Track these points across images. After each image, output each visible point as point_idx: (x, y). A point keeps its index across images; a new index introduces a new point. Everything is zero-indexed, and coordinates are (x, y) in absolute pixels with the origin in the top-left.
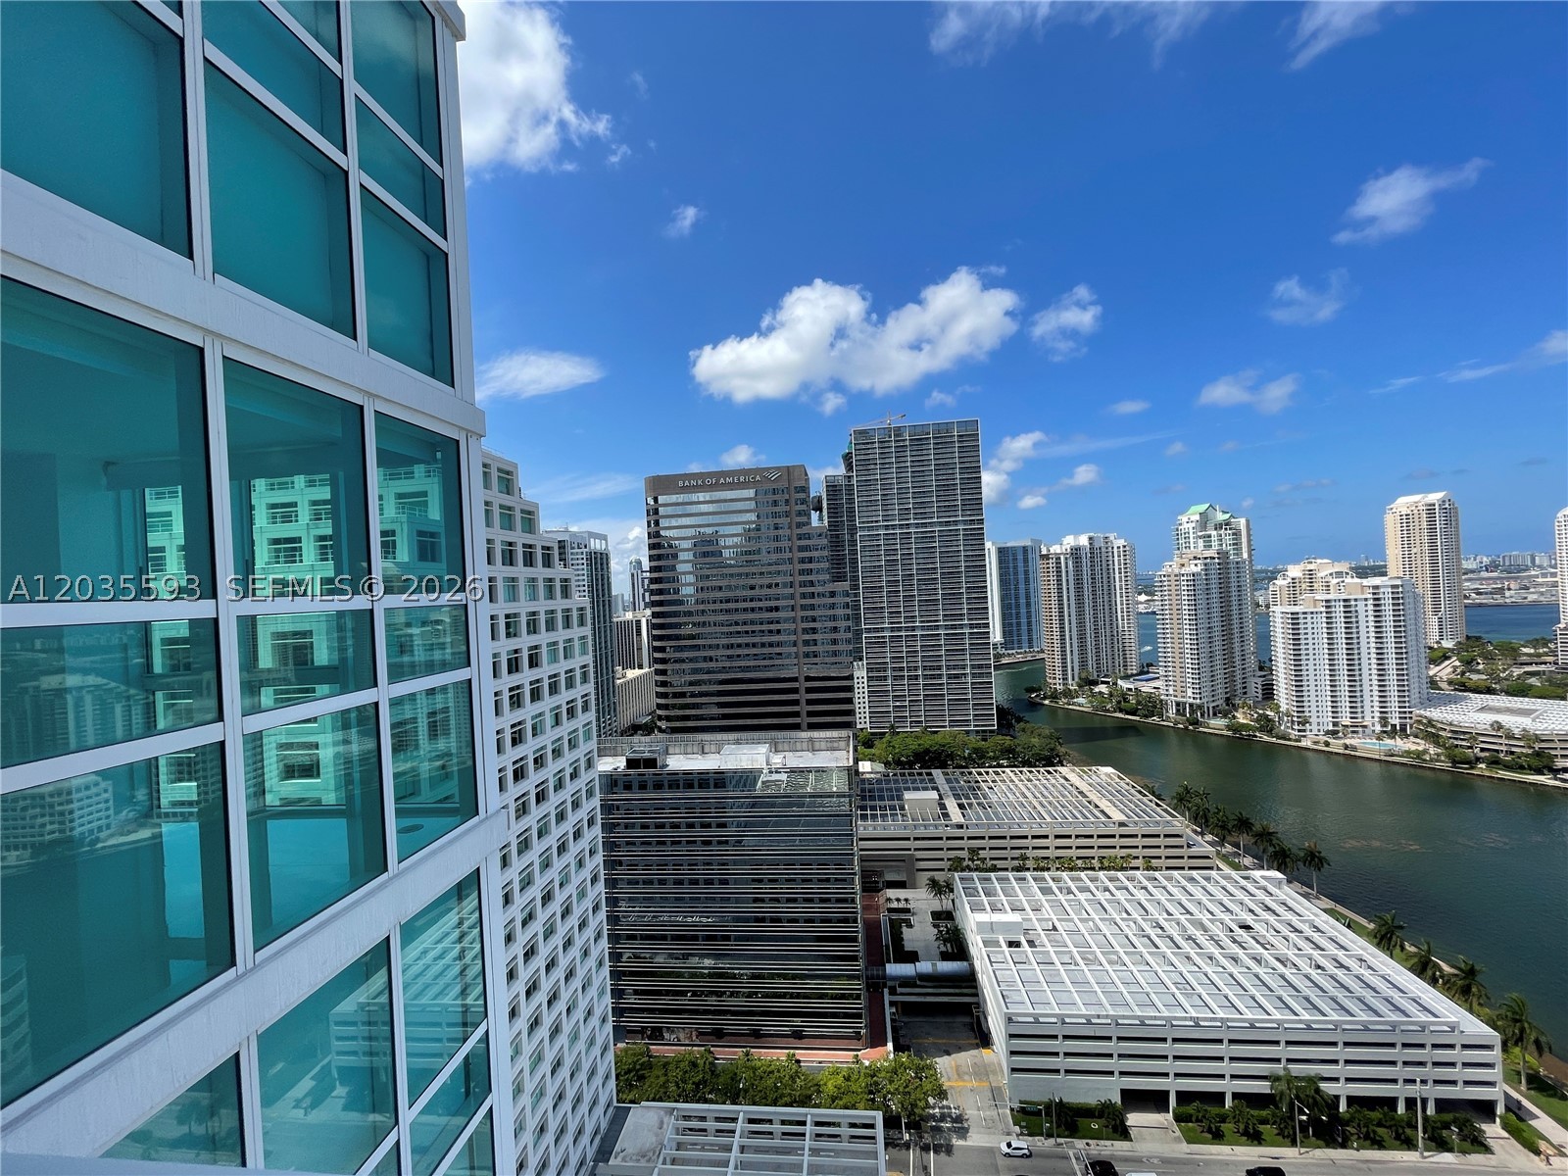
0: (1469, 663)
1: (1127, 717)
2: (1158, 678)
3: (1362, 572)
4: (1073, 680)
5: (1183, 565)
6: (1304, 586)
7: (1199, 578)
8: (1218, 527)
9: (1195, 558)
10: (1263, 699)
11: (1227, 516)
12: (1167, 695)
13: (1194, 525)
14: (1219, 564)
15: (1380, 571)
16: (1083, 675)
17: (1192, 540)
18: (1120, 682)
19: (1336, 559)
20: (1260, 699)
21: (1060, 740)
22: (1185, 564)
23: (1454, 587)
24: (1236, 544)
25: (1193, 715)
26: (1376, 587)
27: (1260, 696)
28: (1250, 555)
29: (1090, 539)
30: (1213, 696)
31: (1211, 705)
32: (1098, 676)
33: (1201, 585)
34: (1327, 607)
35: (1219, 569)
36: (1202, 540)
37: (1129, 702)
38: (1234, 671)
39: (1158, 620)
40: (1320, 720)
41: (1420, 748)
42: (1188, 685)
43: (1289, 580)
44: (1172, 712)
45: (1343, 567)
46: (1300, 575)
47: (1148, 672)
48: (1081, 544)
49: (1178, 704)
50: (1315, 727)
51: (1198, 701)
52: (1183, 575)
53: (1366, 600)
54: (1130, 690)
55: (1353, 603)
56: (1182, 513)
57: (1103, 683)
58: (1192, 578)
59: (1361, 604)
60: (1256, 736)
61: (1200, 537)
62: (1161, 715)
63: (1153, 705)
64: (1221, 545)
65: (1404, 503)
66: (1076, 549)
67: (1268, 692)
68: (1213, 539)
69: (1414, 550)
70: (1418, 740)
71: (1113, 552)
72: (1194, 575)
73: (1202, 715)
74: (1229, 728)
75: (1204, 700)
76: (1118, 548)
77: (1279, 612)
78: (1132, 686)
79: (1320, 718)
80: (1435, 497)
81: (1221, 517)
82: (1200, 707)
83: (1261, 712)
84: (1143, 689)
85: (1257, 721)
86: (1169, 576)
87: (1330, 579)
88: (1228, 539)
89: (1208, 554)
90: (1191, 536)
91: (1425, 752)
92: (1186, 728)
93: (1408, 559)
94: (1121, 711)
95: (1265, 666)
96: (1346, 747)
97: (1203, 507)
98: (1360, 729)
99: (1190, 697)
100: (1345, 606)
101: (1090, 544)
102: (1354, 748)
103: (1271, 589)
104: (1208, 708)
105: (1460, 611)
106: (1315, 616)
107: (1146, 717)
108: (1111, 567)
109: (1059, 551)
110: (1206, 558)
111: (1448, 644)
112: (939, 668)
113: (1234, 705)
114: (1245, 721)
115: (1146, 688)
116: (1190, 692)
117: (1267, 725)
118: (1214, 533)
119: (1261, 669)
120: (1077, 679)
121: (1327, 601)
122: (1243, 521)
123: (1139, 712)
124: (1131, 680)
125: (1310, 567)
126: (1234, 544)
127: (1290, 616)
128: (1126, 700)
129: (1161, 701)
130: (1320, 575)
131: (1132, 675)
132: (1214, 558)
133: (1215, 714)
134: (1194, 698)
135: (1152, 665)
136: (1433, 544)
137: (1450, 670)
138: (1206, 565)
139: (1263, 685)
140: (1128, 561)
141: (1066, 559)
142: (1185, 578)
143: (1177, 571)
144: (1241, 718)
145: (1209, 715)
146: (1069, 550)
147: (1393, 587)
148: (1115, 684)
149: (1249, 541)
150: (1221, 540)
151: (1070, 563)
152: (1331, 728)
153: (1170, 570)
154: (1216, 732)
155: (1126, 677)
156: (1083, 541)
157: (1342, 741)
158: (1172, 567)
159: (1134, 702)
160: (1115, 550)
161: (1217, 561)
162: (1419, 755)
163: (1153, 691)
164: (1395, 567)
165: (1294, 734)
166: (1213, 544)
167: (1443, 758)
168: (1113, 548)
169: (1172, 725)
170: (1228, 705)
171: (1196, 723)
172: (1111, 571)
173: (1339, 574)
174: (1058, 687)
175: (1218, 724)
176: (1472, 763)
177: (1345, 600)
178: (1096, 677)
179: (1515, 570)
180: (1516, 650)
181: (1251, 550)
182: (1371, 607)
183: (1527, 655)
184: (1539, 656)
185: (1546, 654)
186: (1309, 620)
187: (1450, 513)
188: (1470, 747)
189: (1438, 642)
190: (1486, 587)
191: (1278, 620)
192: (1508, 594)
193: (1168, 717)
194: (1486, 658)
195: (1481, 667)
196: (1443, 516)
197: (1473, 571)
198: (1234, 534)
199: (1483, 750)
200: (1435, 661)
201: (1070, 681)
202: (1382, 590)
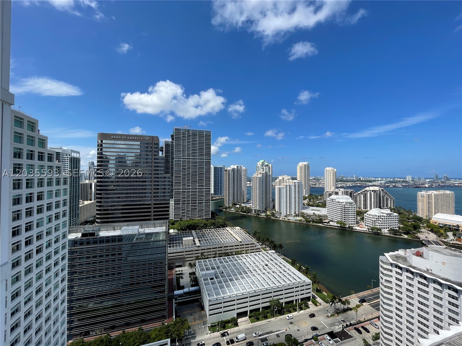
0: (310, 200)
1: (243, 213)
2: (251, 203)
3: (293, 179)
6: (282, 182)
7: (261, 178)
8: (266, 166)
9: (260, 173)
10: (273, 208)
11: (267, 163)
12: (253, 208)
13: (260, 165)
15: (296, 179)
16: (233, 203)
17: (260, 169)
18: (242, 204)
19: (288, 176)
21: (227, 220)
22: (258, 175)
23: (308, 183)
24: (269, 170)
25: (258, 212)
26: (295, 182)
27: (272, 207)
28: (272, 173)
29: (237, 166)
30: (263, 208)
33: (261, 180)
34: (286, 187)
35: (265, 176)
38: (267, 202)
39: (252, 188)
41: (301, 219)
42: (257, 205)
43: (279, 180)
44: (253, 212)
45: (289, 177)
46: (281, 179)
47: (249, 202)
49: (255, 210)
50: (282, 215)
53: (293, 185)
54: (244, 206)
55: (291, 186)
56: (258, 162)
57: (238, 204)
60: (271, 217)
61: (262, 168)
62: (251, 213)
63: (249, 210)
64: (266, 170)
65: (301, 164)
66: (234, 169)
69: (302, 175)
70: (301, 217)
73: (260, 213)
74: (266, 216)
75: (261, 209)
76: (244, 169)
77: (277, 187)
78: (245, 205)
79: (284, 213)
80: (306, 163)
81: (266, 164)
82: (260, 211)
83: (272, 211)
84: (247, 206)
85: (271, 214)
86: (254, 177)
89: (263, 172)
90: (260, 168)
91: (302, 220)
92: (256, 216)
93: (301, 176)
95: (274, 200)
97: (263, 161)
98: (291, 215)
99: (258, 208)
100: (289, 187)
101: (237, 168)
102: (289, 220)
103: (275, 182)
105: (309, 189)
107: (248, 213)
108: (242, 174)
109: (229, 169)
110: (263, 173)
111: (307, 196)
112: (196, 201)
113: (267, 210)
114: (269, 214)
115: (248, 206)
117: (273, 215)
118: (265, 167)
119: (273, 201)
121: (286, 185)
122: (271, 165)
123: (246, 212)
125: (283, 177)
127: (279, 188)
128: (243, 209)
129: (251, 209)
130: (285, 179)
131: (245, 202)
133: (263, 212)
135: (250, 200)
136: (305, 173)
137: (307, 201)
138: (262, 175)
139: (273, 205)
140: (245, 173)
141: (231, 171)
142: (258, 178)
143: (256, 176)
144: (268, 213)
146: (232, 169)
147: (298, 182)
148: (241, 205)
149: (272, 170)
151: (232, 173)
152: (285, 215)
154: (263, 217)
155: (244, 203)
156: (235, 167)
157: (287, 218)
158: (255, 175)
159: (245, 209)
160: (243, 170)
161: (265, 174)
162: (301, 220)
163: (250, 207)
164: (298, 179)
165: (278, 217)
166: (264, 170)
167: (305, 221)
169: (253, 215)
170: (265, 210)
171: (258, 214)
173: (288, 179)
174: (227, 206)
175: (263, 214)
176: (309, 222)
177: (289, 185)
178: (236, 203)
179: (318, 180)
180: (318, 197)
181: (272, 172)
182: (294, 187)
183: (319, 198)
184: (321, 198)
185: (322, 198)
186: (282, 190)
187: (308, 167)
188: (309, 218)
189: (305, 195)
190: (313, 183)
191: (277, 189)
192: (317, 185)
193: (252, 213)
194: (313, 199)
195: (312, 201)
196: (307, 167)
197: (311, 180)
198: (269, 168)
199: (312, 219)
200: (304, 199)
201: (230, 204)
202: (296, 183)
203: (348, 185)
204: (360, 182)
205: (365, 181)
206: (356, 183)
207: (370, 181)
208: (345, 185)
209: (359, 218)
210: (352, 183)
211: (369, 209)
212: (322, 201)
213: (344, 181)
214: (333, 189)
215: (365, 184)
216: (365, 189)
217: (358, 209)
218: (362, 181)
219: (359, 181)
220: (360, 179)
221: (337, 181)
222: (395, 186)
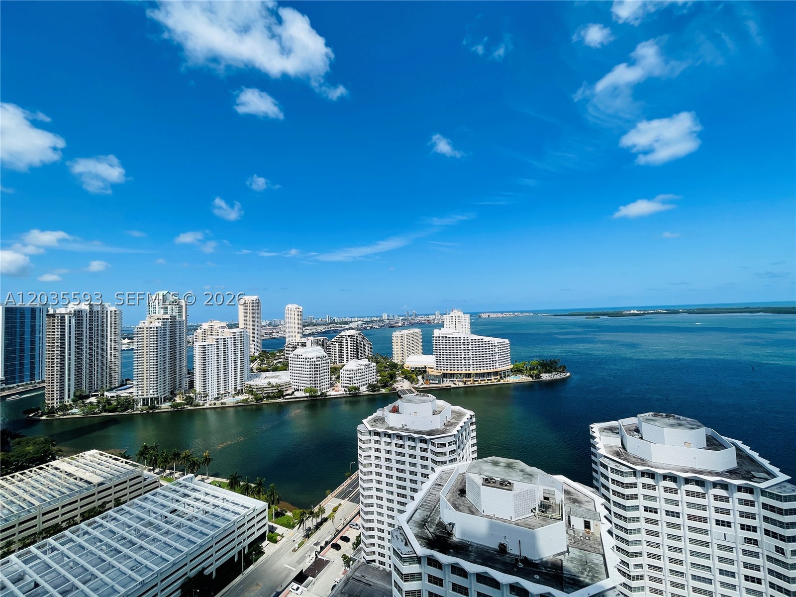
0: (262, 361)
1: (109, 414)
2: (132, 387)
3: (230, 326)
4: (69, 397)
5: (151, 322)
6: (209, 333)
7: (160, 329)
9: (158, 319)
10: (189, 388)
12: (138, 396)
13: (158, 301)
14: (171, 322)
15: (236, 326)
16: (78, 394)
17: (157, 309)
18: (106, 393)
19: (221, 320)
20: (187, 389)
21: (54, 443)
22: (153, 322)
24: (180, 312)
25: (151, 404)
26: (235, 333)
27: (187, 387)
28: (186, 318)
29: (90, 305)
30: (164, 391)
31: (163, 396)
32: (90, 392)
33: (161, 333)
34: (217, 342)
35: (171, 325)
36: (162, 310)
37: (111, 404)
38: (176, 377)
39: (135, 353)
40: (213, 394)
42: (151, 388)
43: (203, 330)
44: (139, 405)
45: (224, 324)
46: (207, 328)
47: (126, 384)
48: (83, 308)
49: (144, 400)
50: (210, 398)
51: (156, 395)
52: (151, 328)
53: (231, 338)
54: (113, 397)
55: (226, 340)
57: (93, 396)
58: (156, 329)
59: (229, 340)
60: (185, 408)
61: (162, 308)
62: (132, 408)
63: (129, 403)
64: (173, 312)
65: (246, 299)
66: (79, 312)
67: (191, 385)
68: (168, 309)
69: (248, 318)
70: (246, 394)
71: (107, 314)
72: (157, 328)
73: (158, 403)
74: (171, 406)
75: (159, 394)
76: (111, 311)
77: (198, 345)
78: (114, 394)
79: (213, 393)
80: (254, 298)
82: (157, 399)
83: (188, 395)
84: (122, 395)
85: (185, 400)
86: (143, 328)
87: (218, 329)
88: (176, 310)
89: (165, 317)
90: (157, 307)
91: (248, 398)
92: (148, 412)
93: (245, 320)
94: (105, 411)
95: (191, 372)
96: (222, 403)
97: (164, 293)
98: (227, 394)
99: (151, 394)
100: (224, 341)
101: (90, 308)
102: (225, 403)
103: (195, 334)
104: (161, 398)
105: (260, 342)
106: (212, 346)
107: (122, 411)
108: (105, 322)
109: (64, 312)
110: (164, 319)
111: (256, 354)
113: (175, 394)
114: (180, 401)
115: (124, 394)
116: (151, 392)
117: (190, 400)
118: (169, 306)
119: (189, 373)
120: (72, 396)
121: (217, 339)
122: (183, 302)
123: (118, 409)
124: (114, 391)
125: (212, 324)
126: (179, 312)
127: (202, 347)
128: (110, 404)
129: (133, 400)
130: (215, 327)
131: (115, 388)
132: (168, 319)
133: (164, 401)
134: (153, 395)
135: (129, 380)
136: (253, 315)
137: (257, 364)
138: (164, 322)
139: (189, 382)
140: (117, 320)
141: (70, 317)
142: (152, 329)
143: (147, 326)
144: (178, 400)
145: (161, 402)
146: (72, 312)
147: (240, 332)
148: (103, 395)
149: (186, 311)
150: (173, 310)
151: (73, 321)
152: (216, 396)
153: (143, 325)
154: (166, 410)
155: (111, 390)
156: (84, 307)
157: (220, 402)
158: (145, 323)
159: (115, 404)
160: (109, 313)
161: (170, 320)
162: (246, 400)
163: (129, 395)
164: (241, 325)
165: (201, 402)
166: (168, 312)
167: (254, 400)
168: (107, 312)
169: (139, 412)
170: (171, 395)
171: (153, 408)
172: (105, 325)
173: (222, 327)
174: (55, 405)
175: (166, 405)
176: (262, 399)
177: (224, 339)
178: (87, 393)
179: (275, 326)
180: (275, 354)
181: (187, 315)
182: (233, 341)
183: (278, 356)
184: (280, 356)
185: (282, 355)
186: (210, 348)
187: (258, 303)
188: (262, 393)
189: (254, 354)
190: (268, 332)
191: (197, 349)
192: (273, 334)
193: (137, 408)
194: (267, 358)
195: (265, 362)
196: (257, 305)
197: (264, 326)
198: (179, 307)
199: (265, 393)
200: (252, 361)
201: (66, 399)
202: (237, 334)
203: (320, 331)
204: (335, 325)
205: (340, 323)
206: (329, 326)
207: (346, 323)
208: (315, 330)
209: (334, 377)
210: (324, 327)
211: (345, 363)
212: (281, 360)
213: (315, 325)
214: (298, 339)
215: (340, 327)
216: (340, 334)
217: (332, 364)
218: (336, 323)
219: (333, 323)
220: (334, 320)
221: (304, 326)
222: (372, 327)
